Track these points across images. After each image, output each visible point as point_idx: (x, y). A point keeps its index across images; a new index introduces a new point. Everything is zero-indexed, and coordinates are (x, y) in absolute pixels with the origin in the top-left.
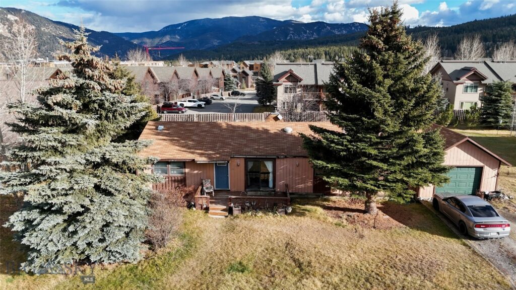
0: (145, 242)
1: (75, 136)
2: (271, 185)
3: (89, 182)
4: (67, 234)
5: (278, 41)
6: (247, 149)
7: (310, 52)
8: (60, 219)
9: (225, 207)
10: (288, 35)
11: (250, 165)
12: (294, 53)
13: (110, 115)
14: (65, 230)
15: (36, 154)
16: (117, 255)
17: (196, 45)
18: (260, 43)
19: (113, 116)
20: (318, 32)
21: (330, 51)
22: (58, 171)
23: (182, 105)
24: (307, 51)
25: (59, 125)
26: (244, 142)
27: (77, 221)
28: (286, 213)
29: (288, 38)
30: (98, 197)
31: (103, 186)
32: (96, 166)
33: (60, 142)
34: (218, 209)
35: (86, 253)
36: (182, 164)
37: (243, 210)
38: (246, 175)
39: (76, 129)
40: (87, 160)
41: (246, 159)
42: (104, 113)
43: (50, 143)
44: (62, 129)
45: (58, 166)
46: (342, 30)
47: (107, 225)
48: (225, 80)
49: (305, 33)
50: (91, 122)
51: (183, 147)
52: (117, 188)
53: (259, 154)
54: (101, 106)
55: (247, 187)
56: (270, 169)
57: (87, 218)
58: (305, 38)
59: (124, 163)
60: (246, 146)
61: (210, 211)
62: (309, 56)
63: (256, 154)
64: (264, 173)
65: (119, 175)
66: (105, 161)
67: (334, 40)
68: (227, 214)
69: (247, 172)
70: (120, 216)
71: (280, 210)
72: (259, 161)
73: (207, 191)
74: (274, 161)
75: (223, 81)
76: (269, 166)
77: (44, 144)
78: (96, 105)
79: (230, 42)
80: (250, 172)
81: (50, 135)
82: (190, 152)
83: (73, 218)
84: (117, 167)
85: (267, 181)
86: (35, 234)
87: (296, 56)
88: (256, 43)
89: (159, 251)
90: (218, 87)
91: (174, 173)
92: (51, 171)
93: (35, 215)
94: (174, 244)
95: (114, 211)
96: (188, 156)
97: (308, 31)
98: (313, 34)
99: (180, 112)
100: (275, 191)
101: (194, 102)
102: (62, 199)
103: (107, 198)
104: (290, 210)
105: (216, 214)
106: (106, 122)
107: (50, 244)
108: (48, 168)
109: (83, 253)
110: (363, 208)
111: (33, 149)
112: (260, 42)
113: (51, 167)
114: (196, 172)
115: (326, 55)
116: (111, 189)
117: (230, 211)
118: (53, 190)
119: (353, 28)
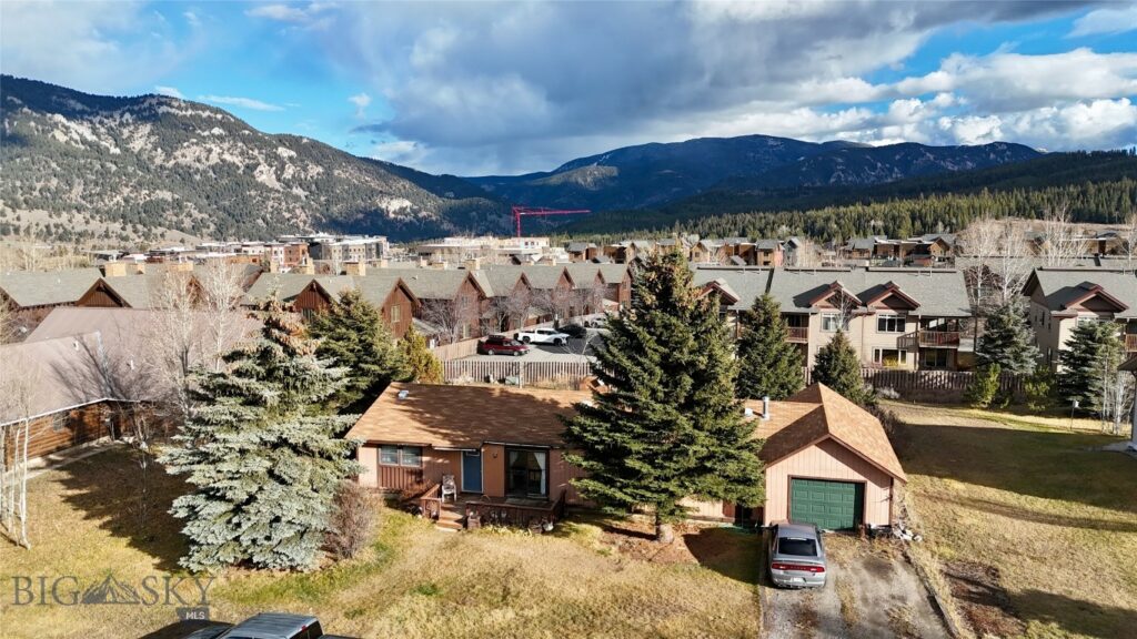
0: (324, 548)
1: (254, 409)
2: (543, 491)
3: (260, 465)
4: (230, 526)
5: (808, 188)
6: (511, 433)
7: (875, 213)
8: (222, 507)
9: (460, 517)
10: (833, 172)
11: (514, 457)
12: (838, 215)
13: (298, 384)
14: (229, 522)
15: (209, 429)
16: (285, 558)
17: (628, 198)
18: (763, 193)
19: (302, 385)
20: (905, 165)
21: (923, 211)
22: (227, 451)
23: (526, 339)
24: (869, 210)
25: (236, 395)
26: (513, 420)
27: (243, 511)
28: (544, 532)
29: (832, 180)
30: (271, 485)
31: (276, 472)
32: (275, 446)
33: (235, 416)
34: (449, 519)
35: (249, 551)
36: (419, 450)
37: (483, 522)
38: (507, 472)
39: (255, 401)
40: (261, 439)
41: (506, 447)
42: (291, 381)
43: (224, 417)
44: (241, 400)
45: (228, 445)
46: (964, 160)
47: (277, 519)
48: (633, 286)
49: (874, 168)
50: (270, 393)
51: (425, 423)
52: (292, 475)
53: (525, 440)
54: (287, 373)
55: (508, 490)
56: (542, 464)
57: (252, 508)
58: (872, 179)
59: (304, 444)
60: (512, 427)
61: (440, 521)
62: (872, 223)
63: (524, 441)
64: (535, 471)
65: (298, 460)
66: (282, 442)
67: (939, 185)
68: (461, 526)
69: (508, 468)
70: (291, 509)
71: (535, 526)
72: (526, 452)
74: (547, 452)
75: (629, 289)
76: (541, 459)
77: (218, 418)
78: (281, 373)
79: (699, 191)
80: (513, 468)
81: (226, 407)
82: (431, 432)
83: (238, 509)
84: (294, 448)
85: (538, 484)
86: (197, 523)
87: (842, 221)
88: (756, 192)
89: (343, 563)
90: (617, 300)
91: (407, 461)
92: (218, 449)
93: (200, 501)
94: (367, 555)
95: (286, 504)
96: (426, 438)
97: (879, 165)
98: (891, 171)
99: (516, 353)
100: (548, 500)
101: (550, 333)
102: (226, 483)
103: (280, 487)
104: (550, 527)
105: (446, 526)
106: (293, 392)
107: (211, 536)
108: (214, 445)
109: (245, 551)
110: (653, 532)
111: (207, 423)
112: (766, 190)
113: (218, 445)
114: (440, 461)
115: (913, 219)
116: (286, 477)
117: (464, 522)
118: (219, 472)
119: (992, 156)
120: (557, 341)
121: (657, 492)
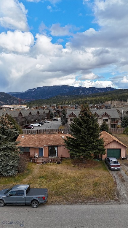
2: (57, 155)
5: (75, 95)
9: (41, 162)
11: (50, 149)
21: (97, 99)
23: (32, 125)
29: (79, 94)
30: (5, 157)
31: (7, 154)
34: (39, 162)
36: (29, 148)
37: (47, 162)
38: (49, 152)
41: (49, 146)
46: (102, 90)
49: (87, 92)
51: (29, 143)
55: (49, 155)
58: (87, 94)
60: (49, 142)
61: (37, 163)
63: (52, 145)
64: (55, 151)
66: (7, 148)
68: (42, 164)
72: (53, 147)
73: (36, 157)
74: (57, 147)
75: (49, 115)
76: (56, 149)
85: (55, 154)
90: (47, 117)
91: (26, 151)
96: (31, 146)
98: (90, 92)
99: (31, 128)
100: (58, 157)
101: (37, 124)
105: (39, 164)
116: (9, 155)
119: (107, 90)
120: (39, 125)
121: (87, 153)
